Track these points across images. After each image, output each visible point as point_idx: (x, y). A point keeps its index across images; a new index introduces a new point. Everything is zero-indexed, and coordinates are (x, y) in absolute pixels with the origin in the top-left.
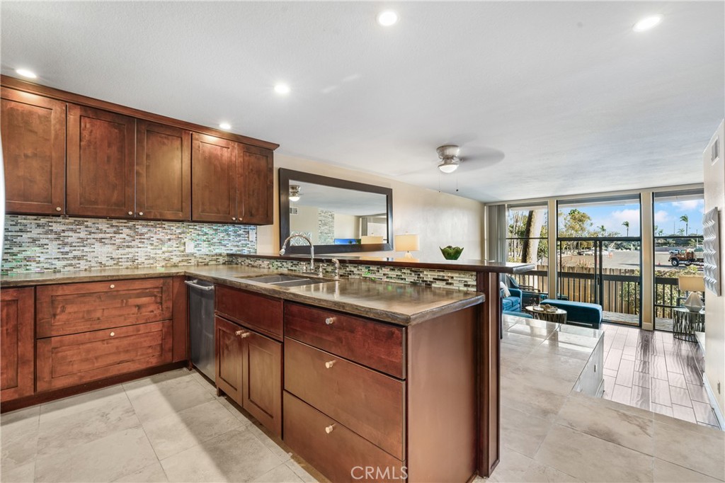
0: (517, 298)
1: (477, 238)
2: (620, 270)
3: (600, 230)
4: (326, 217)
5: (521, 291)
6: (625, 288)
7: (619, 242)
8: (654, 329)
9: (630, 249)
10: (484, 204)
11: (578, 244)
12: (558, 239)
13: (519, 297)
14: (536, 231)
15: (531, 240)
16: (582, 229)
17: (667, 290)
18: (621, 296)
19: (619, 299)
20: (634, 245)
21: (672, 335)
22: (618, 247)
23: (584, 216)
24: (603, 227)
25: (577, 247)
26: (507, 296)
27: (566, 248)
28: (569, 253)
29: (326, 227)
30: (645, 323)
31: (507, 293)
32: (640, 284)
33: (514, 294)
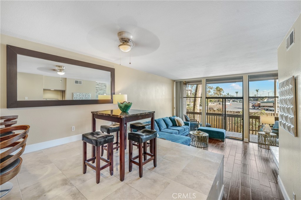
0: (187, 126)
1: (170, 97)
2: (234, 111)
3: (227, 95)
4: (102, 86)
5: (189, 123)
6: (236, 120)
7: (234, 99)
8: (249, 141)
9: (238, 102)
10: (174, 81)
11: (219, 100)
12: (206, 98)
13: (189, 126)
14: (199, 94)
15: (197, 98)
16: (221, 94)
17: (254, 122)
18: (235, 123)
19: (233, 125)
20: (239, 101)
21: (257, 144)
22: (233, 101)
23: (221, 89)
24: (228, 93)
25: (219, 101)
26: (182, 125)
27: (215, 102)
28: (216, 103)
29: (102, 91)
30: (245, 138)
31: (183, 124)
32: (243, 119)
33: (186, 124)
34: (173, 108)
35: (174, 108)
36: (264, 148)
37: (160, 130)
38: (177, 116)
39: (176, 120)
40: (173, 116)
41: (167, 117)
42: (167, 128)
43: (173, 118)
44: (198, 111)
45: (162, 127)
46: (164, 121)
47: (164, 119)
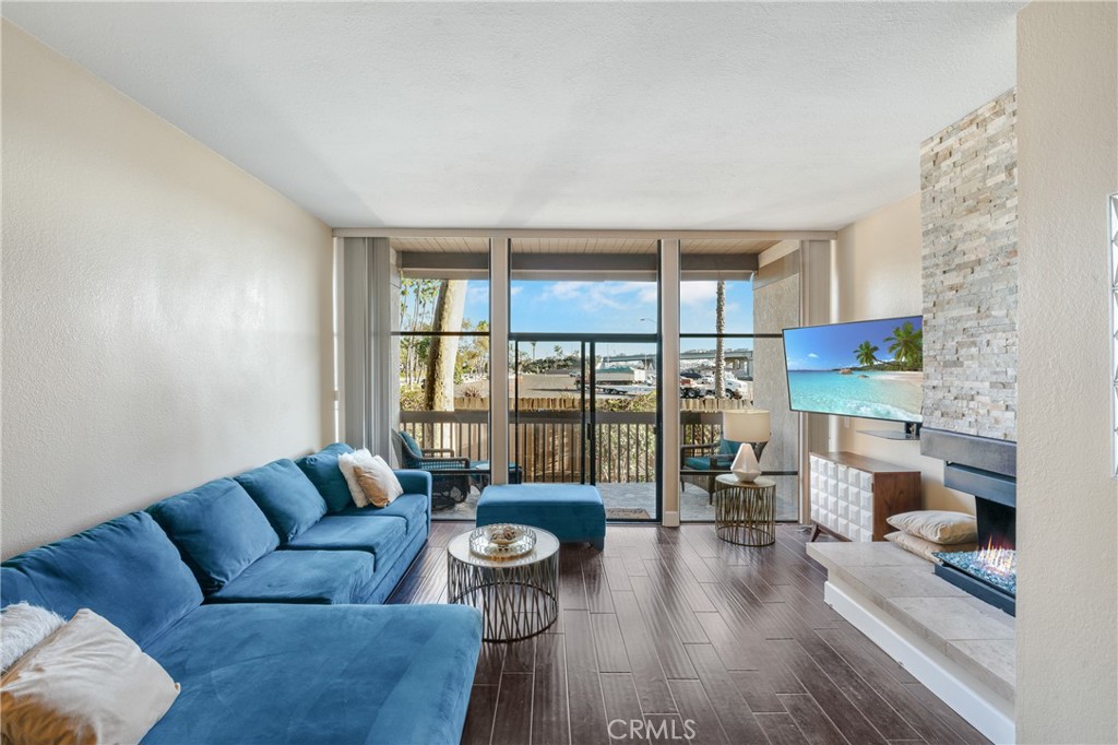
0: (417, 498)
5: (425, 473)
8: (680, 521)
10: (333, 231)
13: (426, 494)
26: (392, 498)
30: (667, 510)
31: (393, 488)
32: (658, 432)
33: (411, 487)
34: (326, 396)
35: (335, 398)
36: (744, 545)
37: (211, 590)
38: (353, 442)
39: (348, 475)
40: (330, 447)
41: (282, 463)
42: (284, 545)
43: (325, 458)
44: (450, 408)
45: (234, 552)
46: (257, 492)
47: (252, 478)
